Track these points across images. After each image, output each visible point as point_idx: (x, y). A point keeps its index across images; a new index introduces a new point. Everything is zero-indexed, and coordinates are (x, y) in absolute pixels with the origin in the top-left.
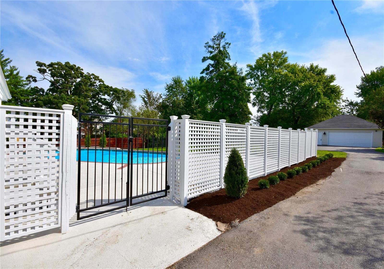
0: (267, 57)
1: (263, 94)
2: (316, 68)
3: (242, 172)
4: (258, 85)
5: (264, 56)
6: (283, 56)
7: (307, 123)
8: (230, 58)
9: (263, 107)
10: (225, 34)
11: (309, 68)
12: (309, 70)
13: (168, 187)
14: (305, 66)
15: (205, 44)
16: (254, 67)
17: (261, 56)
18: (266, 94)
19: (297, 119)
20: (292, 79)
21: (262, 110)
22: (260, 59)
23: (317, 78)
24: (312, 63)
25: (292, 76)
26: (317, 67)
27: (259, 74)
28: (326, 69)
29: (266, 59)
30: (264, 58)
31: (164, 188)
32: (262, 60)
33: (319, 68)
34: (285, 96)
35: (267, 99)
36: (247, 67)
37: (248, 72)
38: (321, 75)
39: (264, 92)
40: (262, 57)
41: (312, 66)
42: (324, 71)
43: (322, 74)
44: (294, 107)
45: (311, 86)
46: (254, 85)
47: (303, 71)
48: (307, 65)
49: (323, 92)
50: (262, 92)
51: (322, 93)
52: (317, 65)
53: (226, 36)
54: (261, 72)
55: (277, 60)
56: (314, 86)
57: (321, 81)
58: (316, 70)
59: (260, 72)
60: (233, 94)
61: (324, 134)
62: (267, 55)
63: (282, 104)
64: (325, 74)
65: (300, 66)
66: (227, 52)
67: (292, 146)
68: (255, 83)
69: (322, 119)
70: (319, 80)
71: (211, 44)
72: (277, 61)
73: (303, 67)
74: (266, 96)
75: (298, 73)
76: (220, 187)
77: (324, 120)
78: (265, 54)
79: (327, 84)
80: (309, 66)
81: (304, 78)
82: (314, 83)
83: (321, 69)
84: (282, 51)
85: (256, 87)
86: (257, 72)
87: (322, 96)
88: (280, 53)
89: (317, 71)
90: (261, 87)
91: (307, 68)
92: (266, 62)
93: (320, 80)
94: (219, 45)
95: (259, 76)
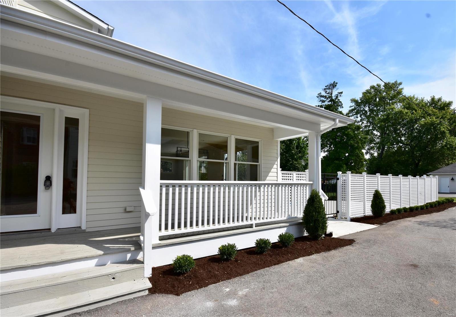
0: (376, 89)
1: (372, 133)
2: (438, 101)
3: (383, 202)
4: (365, 122)
5: (372, 87)
6: (398, 88)
7: (430, 167)
8: (343, 106)
9: (372, 148)
10: (337, 83)
11: (430, 101)
12: (429, 104)
13: (338, 212)
14: (424, 99)
15: (318, 94)
16: (360, 101)
17: (368, 88)
18: (375, 132)
19: (417, 162)
20: (408, 116)
21: (371, 152)
22: (368, 92)
23: (440, 115)
24: (433, 96)
25: (408, 112)
26: (440, 100)
27: (366, 110)
28: (452, 102)
29: (375, 91)
30: (372, 90)
31: (336, 213)
32: (370, 93)
33: (442, 100)
34: (400, 135)
35: (378, 138)
36: (351, 102)
37: (353, 108)
38: (444, 110)
39: (374, 130)
40: (370, 89)
41: (433, 99)
42: (450, 104)
43: (446, 108)
44: (412, 148)
45: (432, 124)
46: (360, 122)
47: (423, 106)
48: (428, 99)
49: (449, 130)
50: (370, 130)
51: (448, 132)
52: (440, 98)
53: (337, 85)
54: (369, 107)
55: (388, 92)
56: (436, 124)
57: (446, 117)
58: (439, 104)
59: (367, 107)
60: (349, 143)
61: (451, 180)
62: (376, 86)
63: (397, 144)
64: (451, 107)
65: (418, 99)
66: (340, 101)
67: (412, 199)
68: (361, 120)
69: (451, 162)
70: (442, 116)
71: (323, 94)
72: (389, 94)
73: (422, 100)
74: (377, 135)
75: (416, 108)
76: (364, 215)
77: (452, 163)
78: (373, 85)
79: (454, 120)
80: (429, 99)
81: (424, 114)
82: (436, 121)
83: (445, 103)
84: (396, 82)
85: (364, 125)
86: (363, 107)
87: (448, 135)
88: (393, 84)
89: (441, 105)
90: (369, 124)
91: (427, 101)
92: (375, 95)
93: (444, 116)
94: (331, 94)
95: (366, 111)
